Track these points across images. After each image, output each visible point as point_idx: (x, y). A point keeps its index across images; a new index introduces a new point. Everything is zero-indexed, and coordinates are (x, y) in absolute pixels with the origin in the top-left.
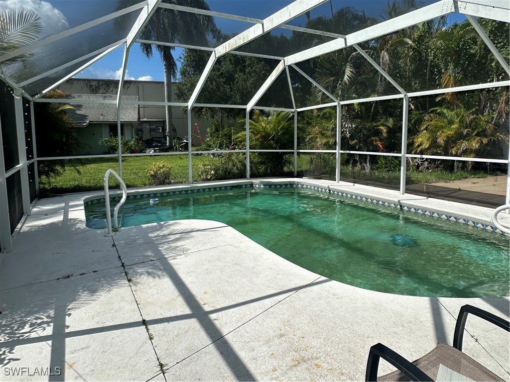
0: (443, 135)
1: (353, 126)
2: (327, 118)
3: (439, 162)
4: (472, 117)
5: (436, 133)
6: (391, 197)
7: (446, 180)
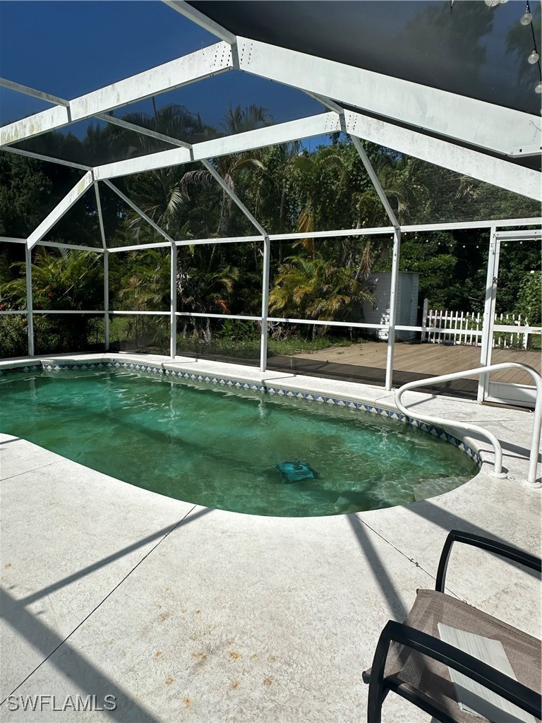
0: (301, 291)
1: (188, 277)
2: (148, 265)
3: (295, 327)
4: (332, 269)
5: (292, 289)
6: (252, 376)
7: (308, 351)
